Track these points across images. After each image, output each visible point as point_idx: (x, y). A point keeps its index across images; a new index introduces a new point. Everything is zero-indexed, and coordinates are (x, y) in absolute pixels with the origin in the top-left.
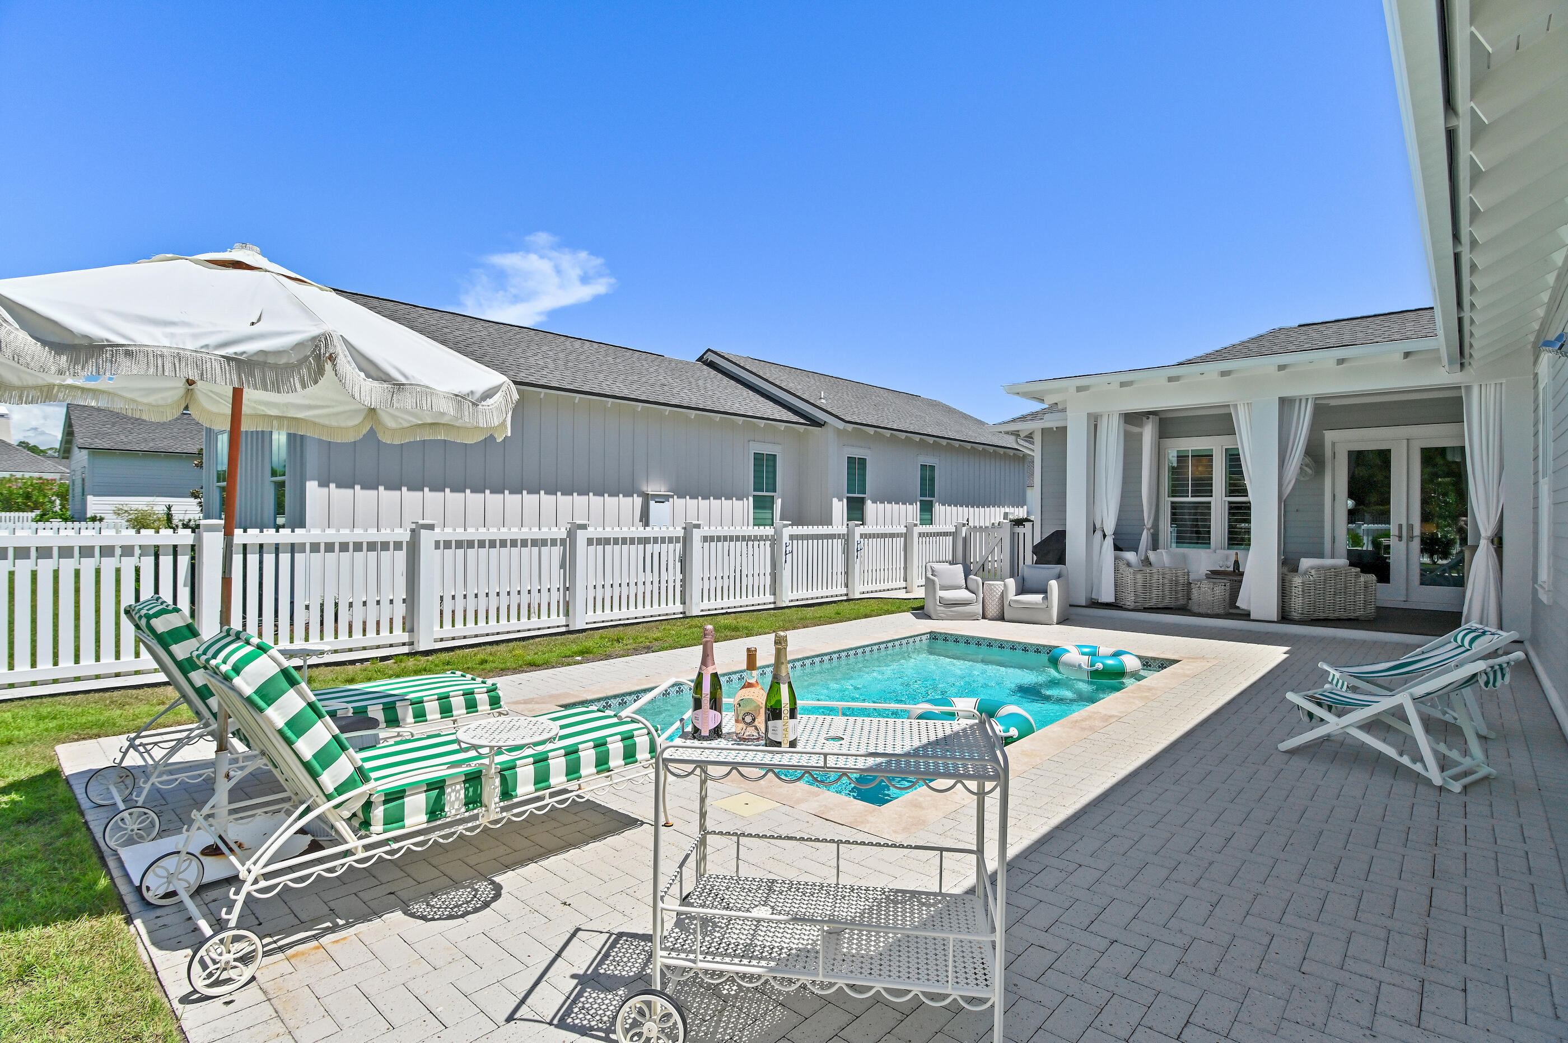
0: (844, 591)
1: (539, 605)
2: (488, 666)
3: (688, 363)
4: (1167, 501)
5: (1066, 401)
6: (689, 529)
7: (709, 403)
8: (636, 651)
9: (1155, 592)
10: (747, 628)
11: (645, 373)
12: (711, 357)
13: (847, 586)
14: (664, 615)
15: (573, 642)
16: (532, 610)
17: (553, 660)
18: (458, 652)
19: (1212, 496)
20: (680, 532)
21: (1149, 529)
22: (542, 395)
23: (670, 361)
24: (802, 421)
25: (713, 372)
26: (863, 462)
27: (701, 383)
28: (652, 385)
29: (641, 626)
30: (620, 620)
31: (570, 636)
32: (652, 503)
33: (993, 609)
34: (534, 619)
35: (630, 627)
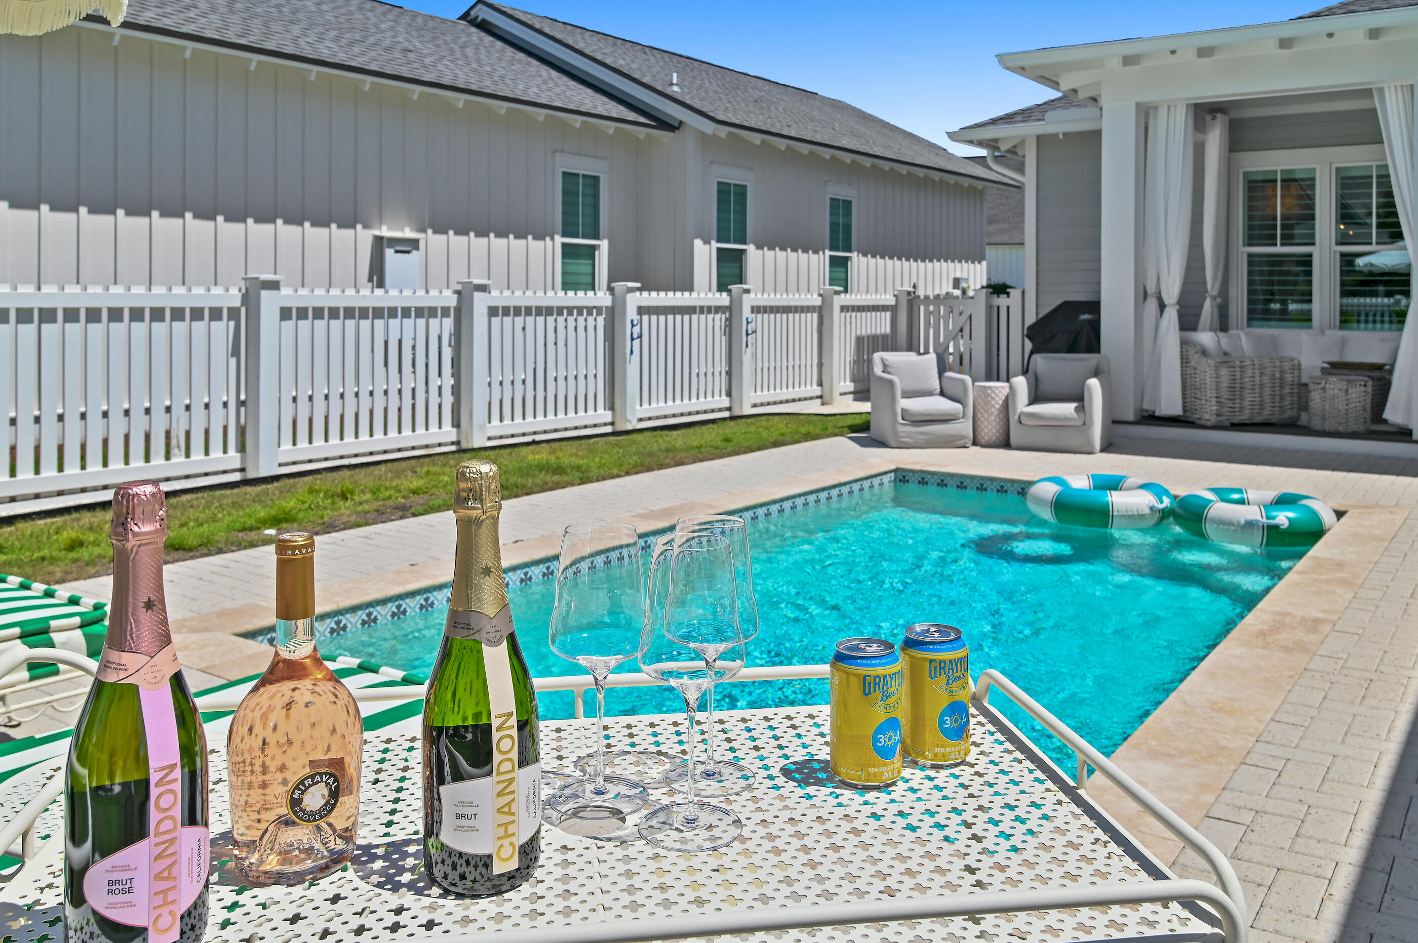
0: (725, 402)
1: (188, 434)
2: (84, 553)
3: (444, 21)
4: (1242, 252)
5: (1098, 84)
6: (465, 294)
7: (488, 83)
8: (381, 516)
9: (1248, 398)
10: (578, 468)
11: (373, 30)
12: (483, 13)
13: (729, 394)
14: (421, 447)
15: (256, 500)
16: (174, 442)
17: (221, 536)
18: (20, 525)
19: (1313, 244)
20: (450, 299)
21: (1214, 298)
22: (188, 54)
23: (415, 15)
24: (642, 119)
25: (488, 39)
26: (741, 191)
27: (469, 51)
28: (388, 49)
29: (383, 468)
30: (342, 457)
31: (249, 489)
32: (389, 253)
33: (990, 429)
34: (178, 458)
35: (363, 471)
